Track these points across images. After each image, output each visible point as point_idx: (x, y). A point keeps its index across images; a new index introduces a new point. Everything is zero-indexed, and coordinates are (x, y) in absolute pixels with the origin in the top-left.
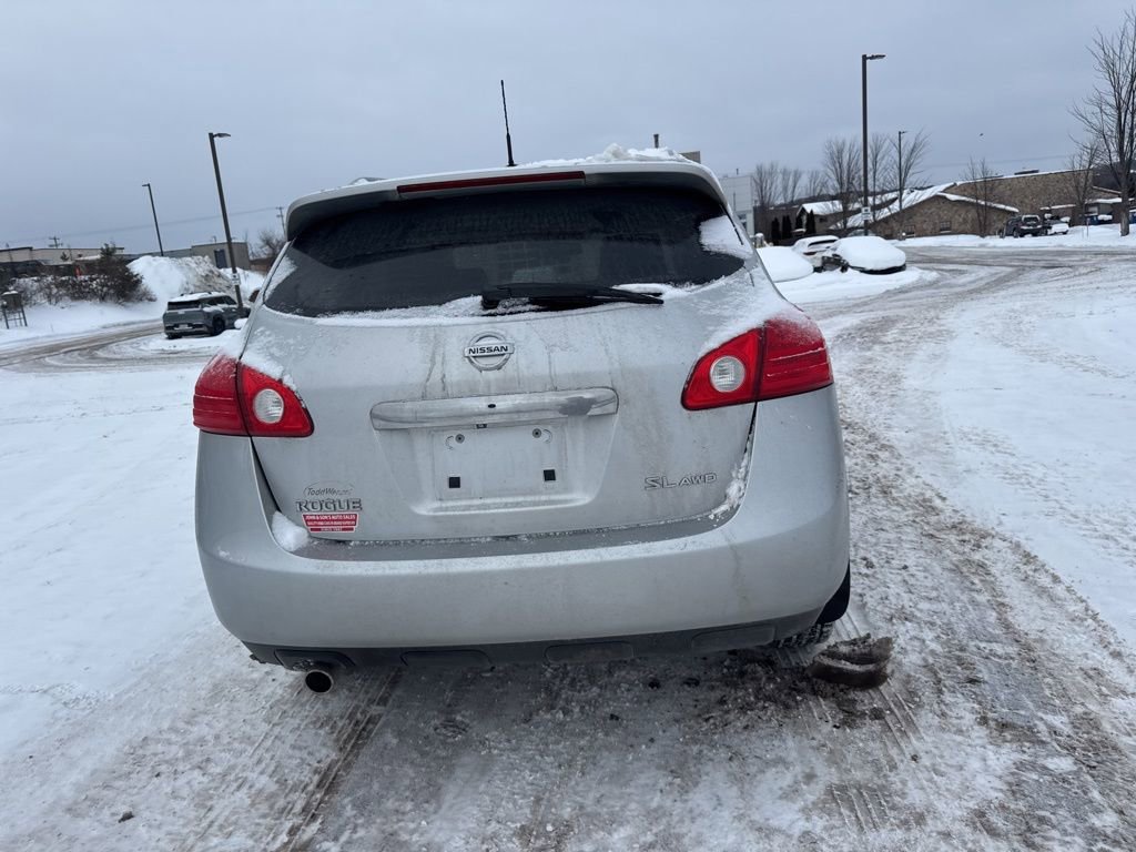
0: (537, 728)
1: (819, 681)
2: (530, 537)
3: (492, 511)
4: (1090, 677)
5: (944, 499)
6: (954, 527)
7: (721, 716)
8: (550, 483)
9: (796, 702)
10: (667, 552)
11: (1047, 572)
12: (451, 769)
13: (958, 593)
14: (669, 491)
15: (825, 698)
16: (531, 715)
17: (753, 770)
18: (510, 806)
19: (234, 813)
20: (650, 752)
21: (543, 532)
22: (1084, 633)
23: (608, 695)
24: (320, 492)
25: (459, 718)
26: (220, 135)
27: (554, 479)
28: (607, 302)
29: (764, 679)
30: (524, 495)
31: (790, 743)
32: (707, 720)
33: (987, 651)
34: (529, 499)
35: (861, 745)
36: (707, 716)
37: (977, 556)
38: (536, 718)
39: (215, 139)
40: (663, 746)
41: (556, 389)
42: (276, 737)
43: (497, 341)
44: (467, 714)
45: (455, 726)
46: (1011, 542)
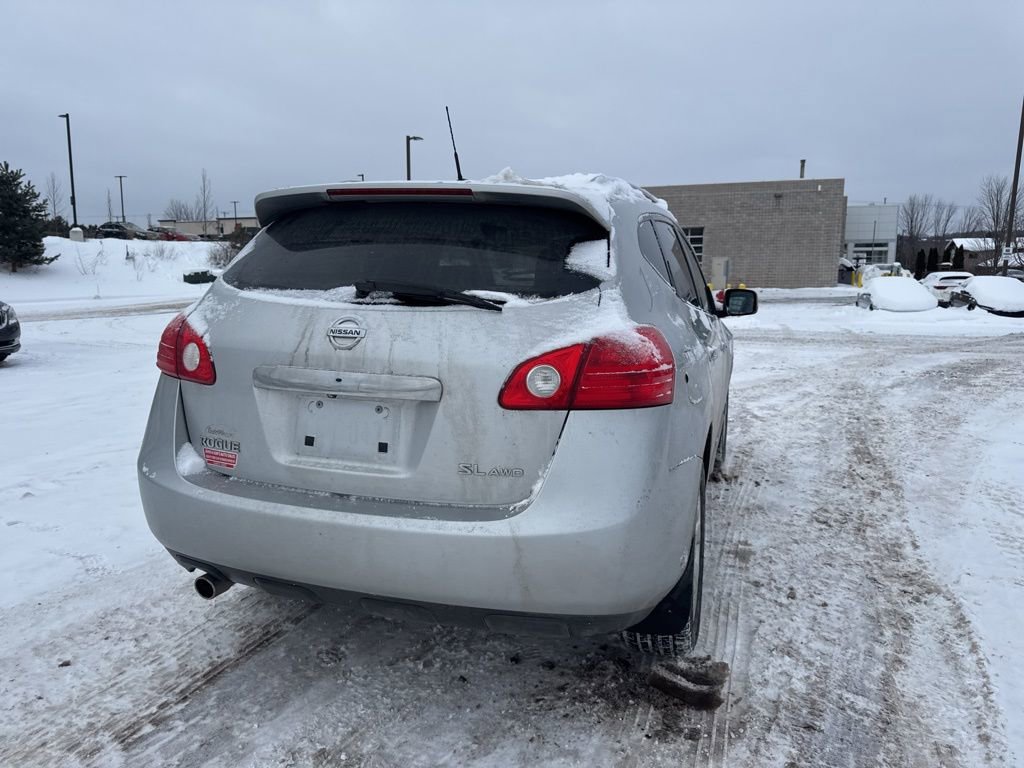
0: (395, 672)
1: (656, 690)
3: (332, 470)
4: (939, 753)
5: (916, 547)
6: (905, 576)
7: (551, 701)
8: (383, 454)
9: (627, 704)
10: (455, 532)
11: (970, 639)
12: (305, 689)
13: (860, 640)
14: (480, 480)
15: (656, 707)
16: (397, 660)
17: (546, 754)
20: (470, 716)
21: (370, 495)
22: (967, 709)
23: (472, 659)
24: (214, 432)
25: (343, 649)
26: (415, 138)
27: (386, 451)
28: (455, 303)
29: (609, 677)
30: (362, 461)
31: (595, 740)
32: (538, 701)
33: (847, 702)
34: (365, 465)
35: (659, 759)
36: (539, 698)
37: (910, 610)
38: (401, 664)
39: (411, 141)
40: (485, 714)
41: (392, 373)
45: (335, 655)
46: (954, 603)
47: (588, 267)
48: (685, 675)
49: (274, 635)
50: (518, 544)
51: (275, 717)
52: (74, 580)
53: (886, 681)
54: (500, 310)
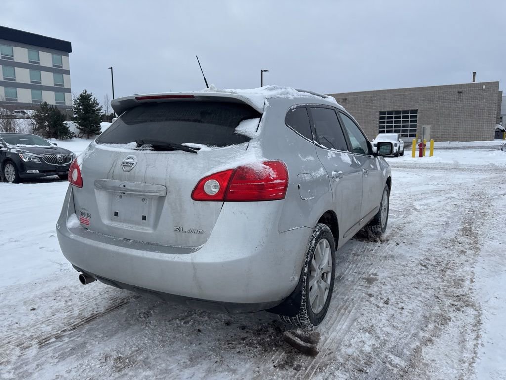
0: (169, 324)
1: (286, 344)
6: (457, 297)
7: (236, 344)
8: (144, 221)
9: (272, 350)
10: (167, 259)
11: (478, 332)
12: (126, 329)
13: (413, 328)
14: (183, 234)
15: (285, 352)
18: (129, 348)
19: (57, 319)
20: (194, 348)
21: (139, 240)
24: (82, 209)
27: (146, 220)
30: (136, 224)
32: (229, 344)
34: (137, 226)
36: (231, 342)
38: (174, 321)
40: (201, 348)
41: (145, 182)
44: (156, 311)
45: (147, 314)
46: (479, 312)
47: (246, 131)
48: (300, 337)
49: (125, 304)
50: (194, 266)
51: (108, 340)
52: (54, 274)
53: (417, 350)
54: (196, 153)
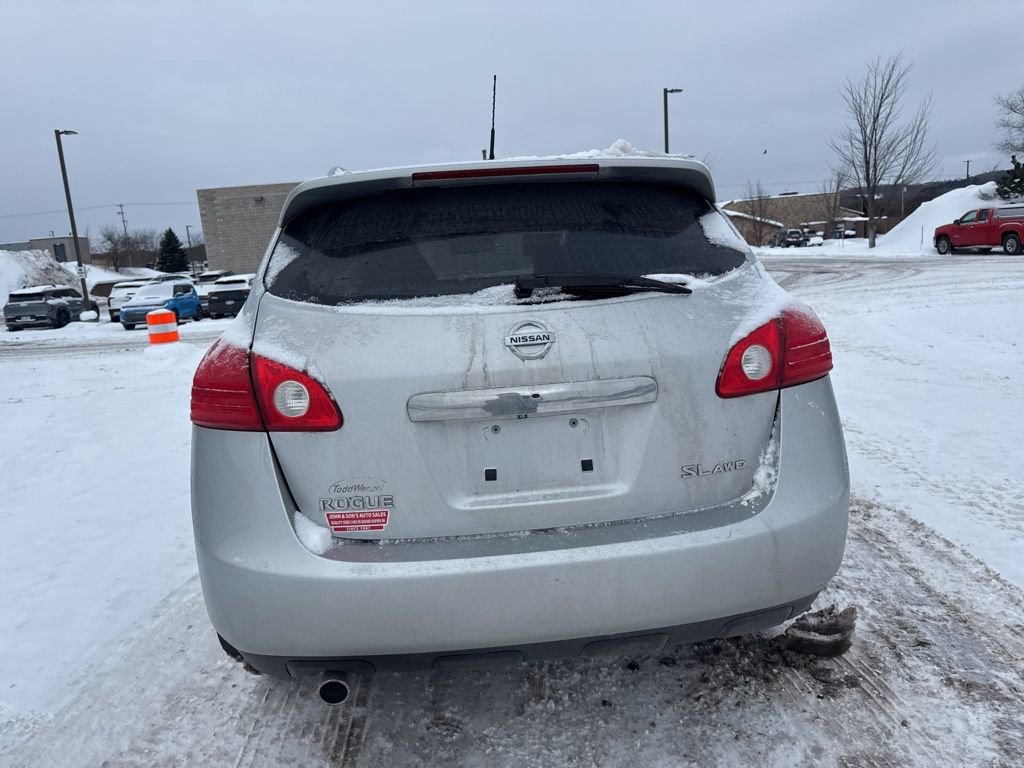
0: (533, 720)
2: (568, 529)
3: (531, 504)
4: (1018, 634)
7: (708, 694)
8: (588, 474)
9: (774, 675)
10: (714, 541)
11: (938, 537)
13: (871, 560)
14: (705, 479)
15: (798, 669)
17: (762, 748)
22: (993, 593)
23: (591, 680)
24: (346, 489)
25: (448, 715)
26: (66, 132)
27: (592, 469)
28: (640, 291)
29: (738, 655)
31: (785, 717)
32: (698, 699)
33: (921, 614)
34: (567, 490)
35: (850, 714)
36: (697, 695)
37: (872, 526)
38: (529, 710)
39: (62, 136)
40: (666, 730)
41: (599, 378)
42: (257, 751)
43: (538, 330)
44: (455, 710)
45: (447, 724)
46: (895, 511)
47: (726, 241)
49: (352, 727)
50: (776, 538)
54: (690, 292)
